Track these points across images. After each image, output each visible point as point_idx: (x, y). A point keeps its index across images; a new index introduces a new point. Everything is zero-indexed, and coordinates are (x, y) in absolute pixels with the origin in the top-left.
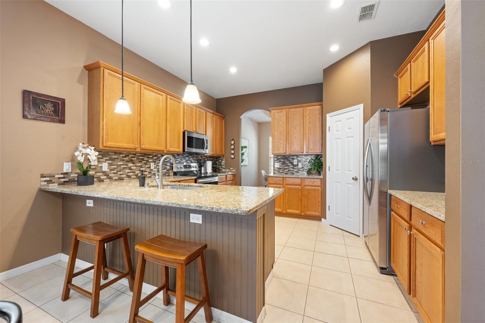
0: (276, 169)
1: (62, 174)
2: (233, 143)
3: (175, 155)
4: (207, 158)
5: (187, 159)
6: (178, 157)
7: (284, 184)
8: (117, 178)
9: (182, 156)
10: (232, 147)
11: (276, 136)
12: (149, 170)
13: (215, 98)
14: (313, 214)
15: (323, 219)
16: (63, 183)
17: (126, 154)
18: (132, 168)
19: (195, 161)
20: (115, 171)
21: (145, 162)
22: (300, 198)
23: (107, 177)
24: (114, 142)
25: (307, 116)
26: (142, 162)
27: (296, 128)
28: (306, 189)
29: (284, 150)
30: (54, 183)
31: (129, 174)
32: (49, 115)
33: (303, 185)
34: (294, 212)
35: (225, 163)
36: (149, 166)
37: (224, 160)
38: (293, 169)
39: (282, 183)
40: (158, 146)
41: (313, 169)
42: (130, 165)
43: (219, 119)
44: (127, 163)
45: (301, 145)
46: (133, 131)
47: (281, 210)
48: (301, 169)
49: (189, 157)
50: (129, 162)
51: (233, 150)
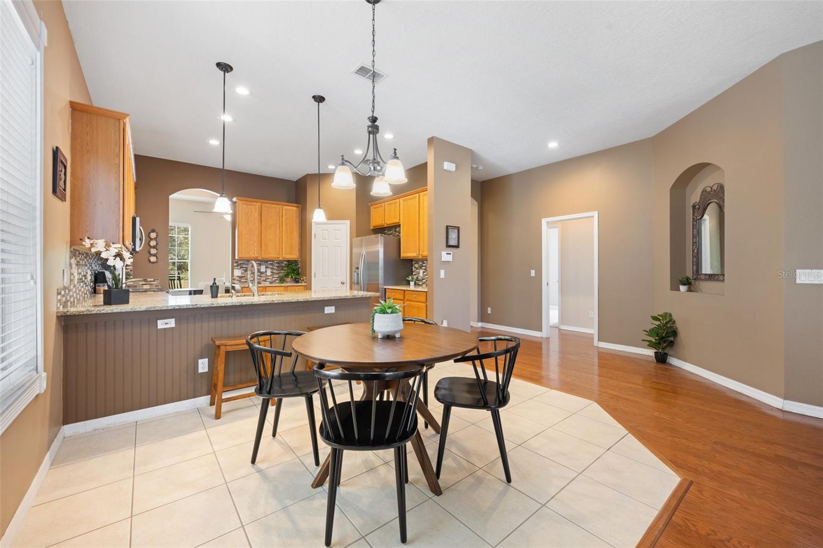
2: (155, 237)
10: (153, 243)
11: (245, 235)
27: (270, 228)
29: (255, 254)
35: (134, 270)
48: (270, 276)
51: (154, 247)
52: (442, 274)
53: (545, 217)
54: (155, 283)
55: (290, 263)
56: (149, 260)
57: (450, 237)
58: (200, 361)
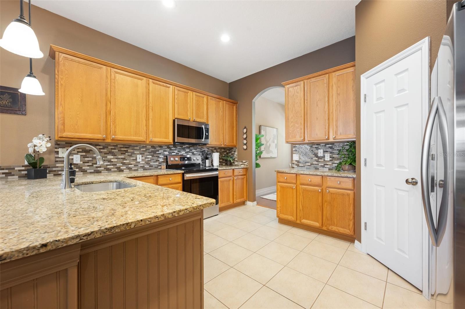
0: (294, 162)
1: (23, 166)
2: (246, 131)
3: (170, 146)
4: (215, 149)
5: (187, 150)
6: (174, 149)
7: (298, 182)
8: (93, 171)
9: (180, 148)
10: (245, 136)
11: (291, 119)
12: (135, 163)
13: (227, 83)
14: (341, 232)
15: (356, 241)
16: (24, 175)
17: (103, 146)
18: (112, 160)
19: (199, 153)
20: (90, 164)
21: (130, 154)
22: (321, 204)
23: (79, 170)
24: (73, 132)
25: (334, 86)
26: (125, 154)
27: (317, 105)
28: (329, 192)
29: (301, 137)
30: (14, 175)
31: (108, 167)
32: (6, 106)
33: (324, 187)
34: (312, 224)
35: (238, 155)
36: (135, 158)
37: (237, 151)
38: (317, 163)
39: (294, 181)
40: (136, 137)
41: (344, 163)
42: (110, 157)
43: (227, 105)
44: (106, 155)
45: (325, 128)
46: (100, 120)
47: (293, 219)
48: (329, 162)
49: (191, 148)
50: (109, 154)
51: (245, 139)
54: (247, 163)
56: (244, 148)
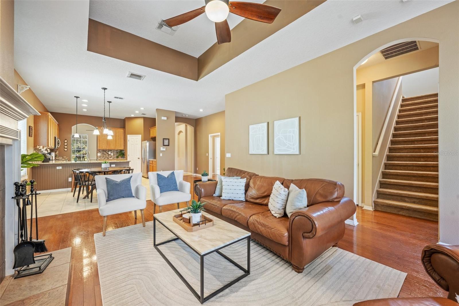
29: (105, 148)
38: (108, 156)
41: (119, 156)
48: (113, 156)
51: (66, 145)
52: (161, 155)
53: (210, 134)
54: (67, 158)
55: (121, 151)
56: (64, 150)
57: (164, 142)
58: (69, 178)
